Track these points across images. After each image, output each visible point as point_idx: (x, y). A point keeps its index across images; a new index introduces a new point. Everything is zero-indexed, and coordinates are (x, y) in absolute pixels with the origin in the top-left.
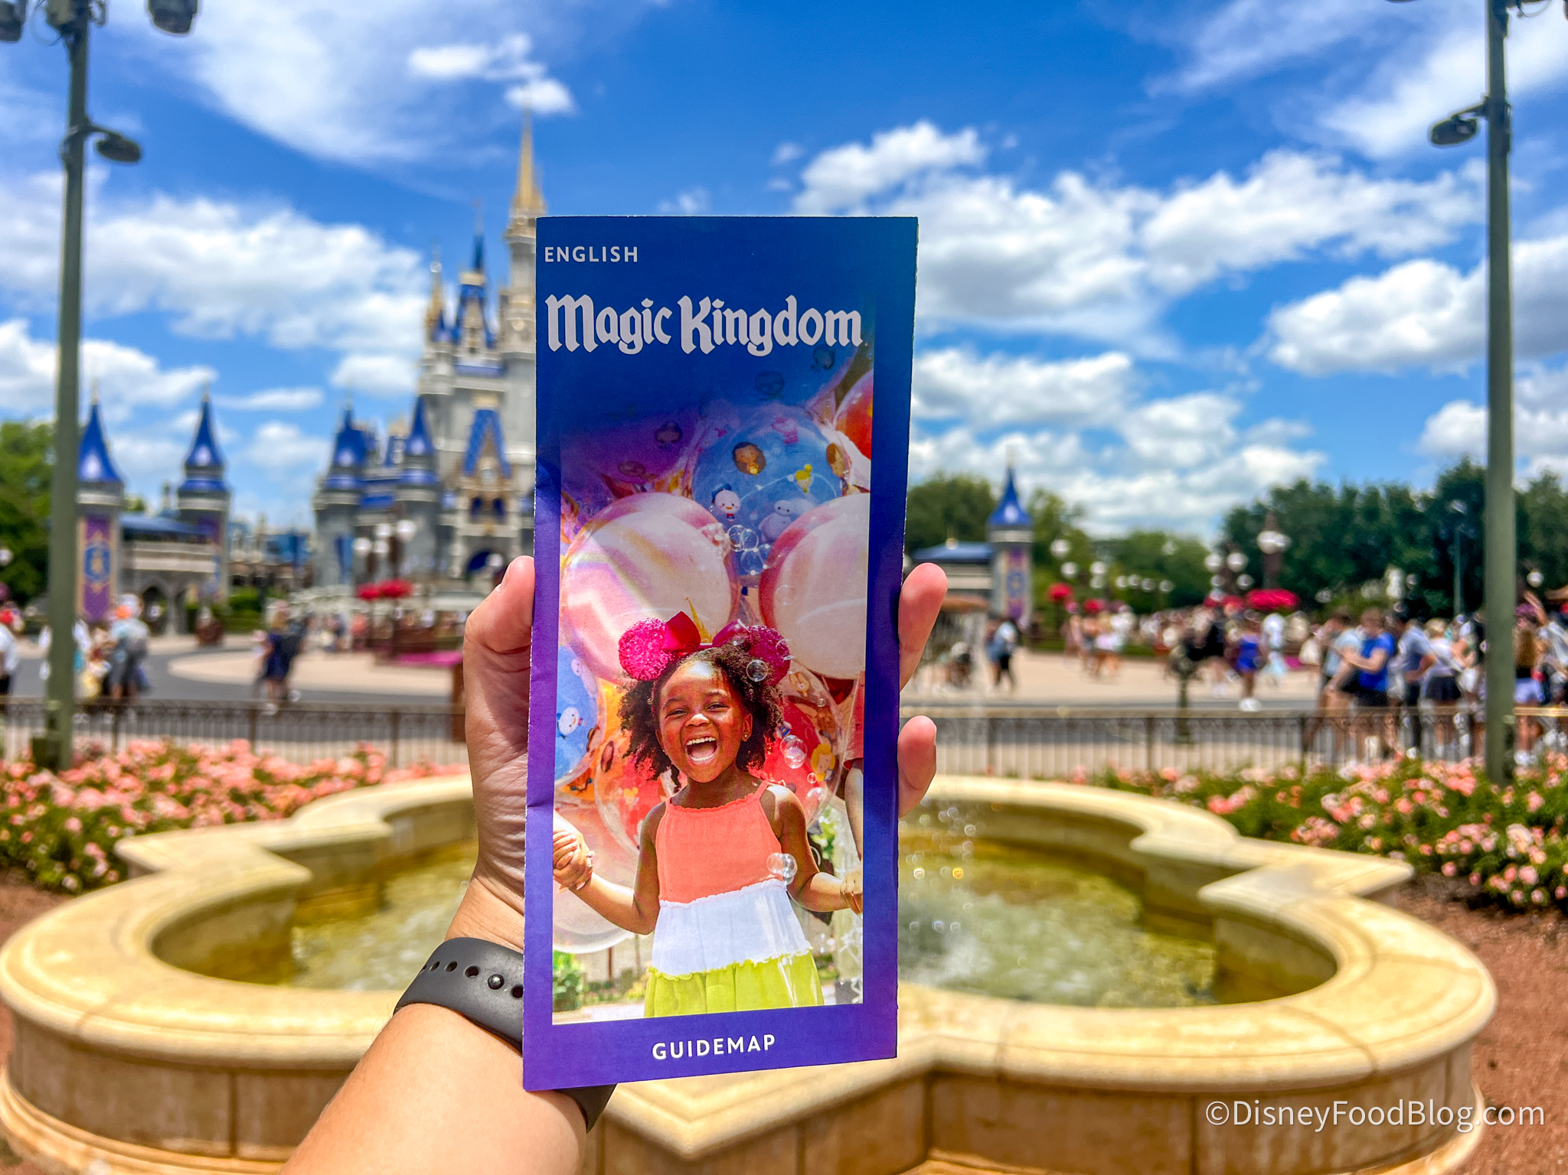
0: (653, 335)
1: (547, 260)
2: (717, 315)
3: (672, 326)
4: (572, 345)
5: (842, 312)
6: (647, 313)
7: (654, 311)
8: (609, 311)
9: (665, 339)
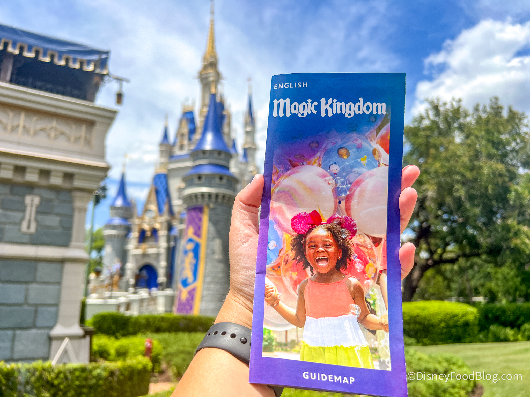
0: (311, 111)
1: (275, 88)
2: (334, 104)
3: (318, 108)
4: (281, 115)
5: (379, 103)
6: (309, 104)
7: (312, 103)
8: (296, 103)
9: (315, 112)
